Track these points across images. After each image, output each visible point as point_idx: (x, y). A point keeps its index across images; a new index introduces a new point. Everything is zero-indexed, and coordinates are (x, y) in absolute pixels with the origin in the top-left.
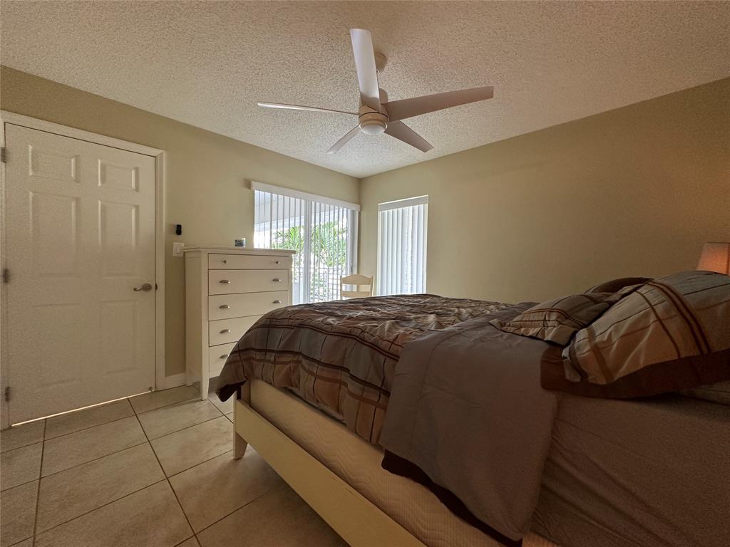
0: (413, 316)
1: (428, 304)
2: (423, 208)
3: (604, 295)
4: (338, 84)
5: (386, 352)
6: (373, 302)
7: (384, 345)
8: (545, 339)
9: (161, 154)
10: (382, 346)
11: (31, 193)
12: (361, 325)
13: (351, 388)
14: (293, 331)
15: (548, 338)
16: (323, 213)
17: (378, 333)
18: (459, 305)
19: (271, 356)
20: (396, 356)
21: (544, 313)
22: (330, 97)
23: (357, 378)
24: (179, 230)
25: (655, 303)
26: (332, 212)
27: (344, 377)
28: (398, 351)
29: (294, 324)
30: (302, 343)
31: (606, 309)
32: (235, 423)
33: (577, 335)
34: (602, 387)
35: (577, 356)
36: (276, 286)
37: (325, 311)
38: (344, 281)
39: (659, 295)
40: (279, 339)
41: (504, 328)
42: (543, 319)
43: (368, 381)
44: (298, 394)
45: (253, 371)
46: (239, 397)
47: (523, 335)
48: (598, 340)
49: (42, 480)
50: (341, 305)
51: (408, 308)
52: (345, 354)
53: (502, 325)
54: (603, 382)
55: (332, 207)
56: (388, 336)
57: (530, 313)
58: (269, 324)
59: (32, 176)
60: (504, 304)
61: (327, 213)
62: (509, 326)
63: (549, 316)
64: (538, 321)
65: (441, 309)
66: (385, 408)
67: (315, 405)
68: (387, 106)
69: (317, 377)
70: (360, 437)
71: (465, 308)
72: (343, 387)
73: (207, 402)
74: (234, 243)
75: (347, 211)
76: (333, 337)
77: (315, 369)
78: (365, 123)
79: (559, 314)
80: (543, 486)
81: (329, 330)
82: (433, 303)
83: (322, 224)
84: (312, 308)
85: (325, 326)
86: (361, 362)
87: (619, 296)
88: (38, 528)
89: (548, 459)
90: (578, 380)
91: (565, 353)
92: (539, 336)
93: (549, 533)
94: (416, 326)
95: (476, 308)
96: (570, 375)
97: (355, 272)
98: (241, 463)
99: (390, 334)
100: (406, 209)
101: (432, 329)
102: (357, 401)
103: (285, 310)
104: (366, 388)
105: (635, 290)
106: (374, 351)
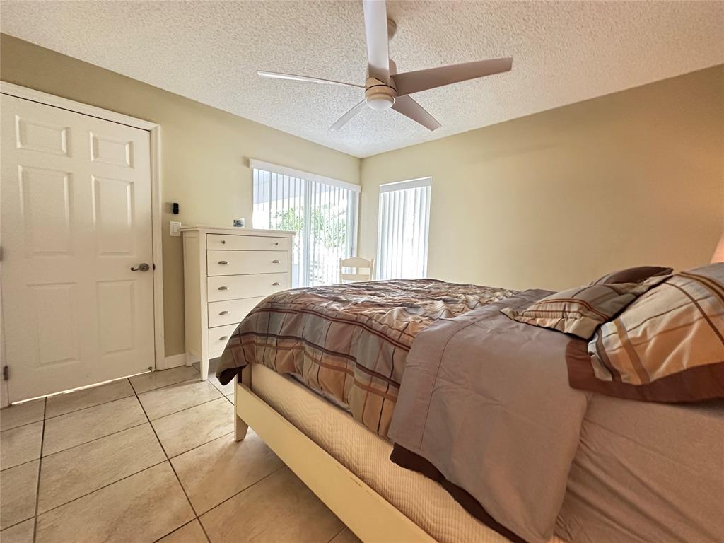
0: (420, 303)
1: (432, 289)
2: (426, 190)
3: (628, 287)
4: (343, 54)
5: (396, 342)
6: (376, 287)
7: (392, 334)
8: (565, 331)
9: (156, 128)
10: (391, 335)
11: (19, 166)
12: (368, 311)
13: (357, 377)
14: (295, 316)
15: (570, 330)
16: (323, 194)
17: (386, 321)
18: (464, 291)
19: (273, 340)
20: (407, 347)
21: (563, 304)
22: (334, 69)
23: (365, 368)
24: (175, 209)
25: (699, 297)
26: (332, 193)
27: (350, 365)
28: (408, 341)
29: (296, 309)
30: (305, 329)
31: (632, 302)
32: (236, 405)
33: (603, 328)
34: (638, 387)
35: (607, 353)
36: (275, 268)
37: (328, 296)
38: (343, 263)
39: (701, 289)
40: (281, 323)
41: (518, 318)
42: (562, 309)
43: (376, 371)
44: (301, 380)
45: (254, 356)
46: (239, 381)
47: (539, 326)
48: (630, 335)
49: (43, 459)
50: (345, 290)
51: (413, 294)
52: (351, 342)
53: (515, 314)
54: (637, 381)
55: (332, 187)
56: (398, 324)
57: (546, 302)
58: (271, 308)
59: (21, 149)
60: (511, 291)
61: (327, 193)
62: (522, 316)
63: (569, 307)
64: (557, 311)
65: (447, 295)
66: (394, 400)
67: (319, 392)
68: (395, 78)
69: (321, 364)
70: (368, 428)
71: (472, 294)
72: (348, 375)
73: (206, 383)
74: (233, 224)
75: (348, 192)
76: (336, 324)
77: (320, 356)
78: (372, 97)
79: (580, 306)
80: (568, 490)
81: (334, 316)
82: (437, 288)
83: (322, 204)
84: (314, 293)
85: (330, 312)
86: (368, 350)
87: (647, 288)
88: (39, 508)
89: (575, 462)
90: (610, 379)
91: (591, 347)
92: (558, 328)
93: (570, 535)
94: (425, 313)
95: (482, 295)
96: (600, 373)
97: (355, 255)
98: (242, 445)
99: (399, 322)
100: (408, 191)
101: (442, 317)
102: (365, 392)
103: (286, 294)
104: (374, 378)
105: (664, 281)
106: (382, 340)
